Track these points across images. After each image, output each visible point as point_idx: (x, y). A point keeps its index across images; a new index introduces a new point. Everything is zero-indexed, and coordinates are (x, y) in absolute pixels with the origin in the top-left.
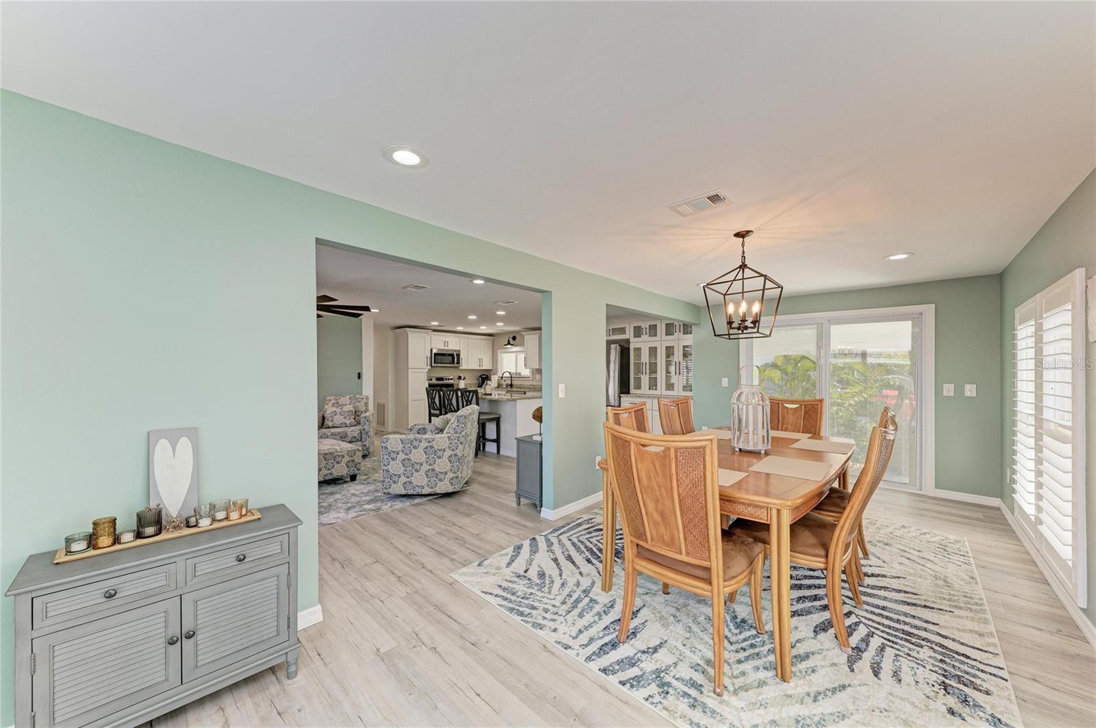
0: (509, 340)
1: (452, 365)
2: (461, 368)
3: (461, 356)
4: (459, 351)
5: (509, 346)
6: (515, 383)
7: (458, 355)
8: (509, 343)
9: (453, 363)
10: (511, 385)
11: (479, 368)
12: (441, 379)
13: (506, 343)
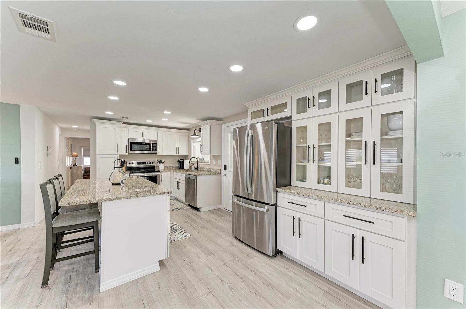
0: (195, 132)
1: (149, 152)
2: (158, 154)
3: (158, 145)
4: (157, 141)
5: (195, 137)
6: (200, 166)
7: (155, 145)
8: (195, 134)
9: (150, 150)
10: (197, 169)
11: (176, 155)
12: (144, 163)
13: (193, 134)
